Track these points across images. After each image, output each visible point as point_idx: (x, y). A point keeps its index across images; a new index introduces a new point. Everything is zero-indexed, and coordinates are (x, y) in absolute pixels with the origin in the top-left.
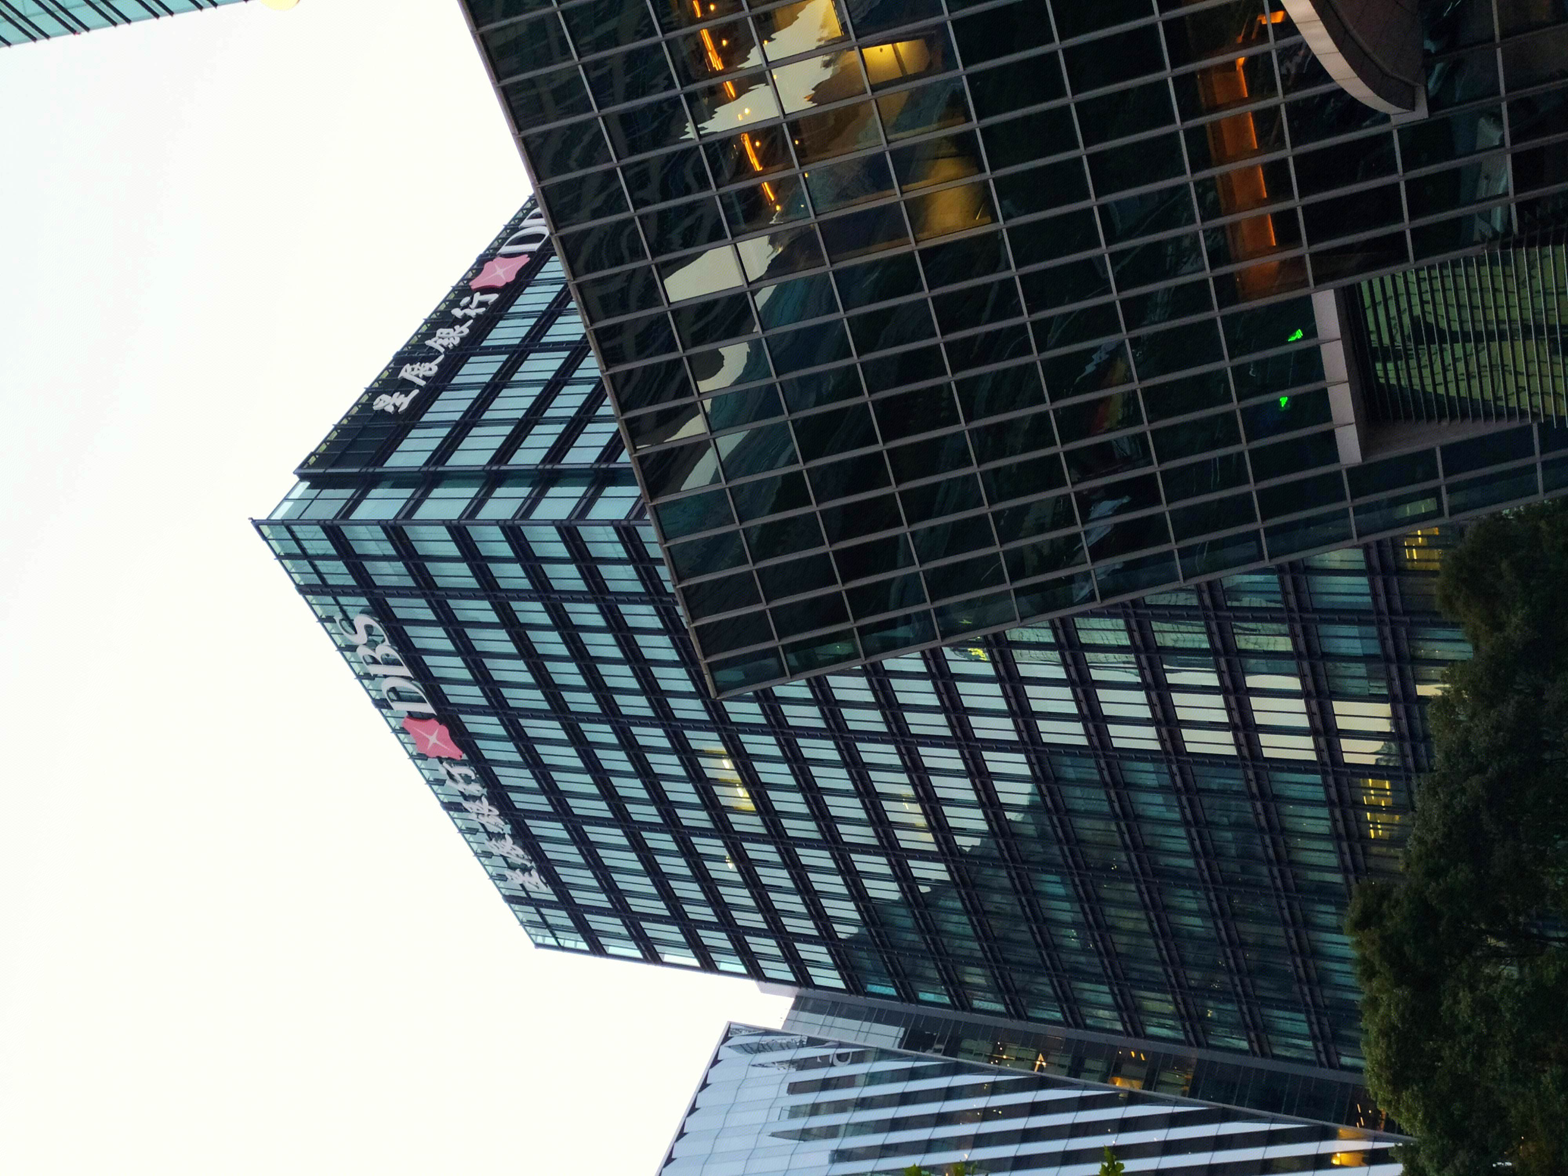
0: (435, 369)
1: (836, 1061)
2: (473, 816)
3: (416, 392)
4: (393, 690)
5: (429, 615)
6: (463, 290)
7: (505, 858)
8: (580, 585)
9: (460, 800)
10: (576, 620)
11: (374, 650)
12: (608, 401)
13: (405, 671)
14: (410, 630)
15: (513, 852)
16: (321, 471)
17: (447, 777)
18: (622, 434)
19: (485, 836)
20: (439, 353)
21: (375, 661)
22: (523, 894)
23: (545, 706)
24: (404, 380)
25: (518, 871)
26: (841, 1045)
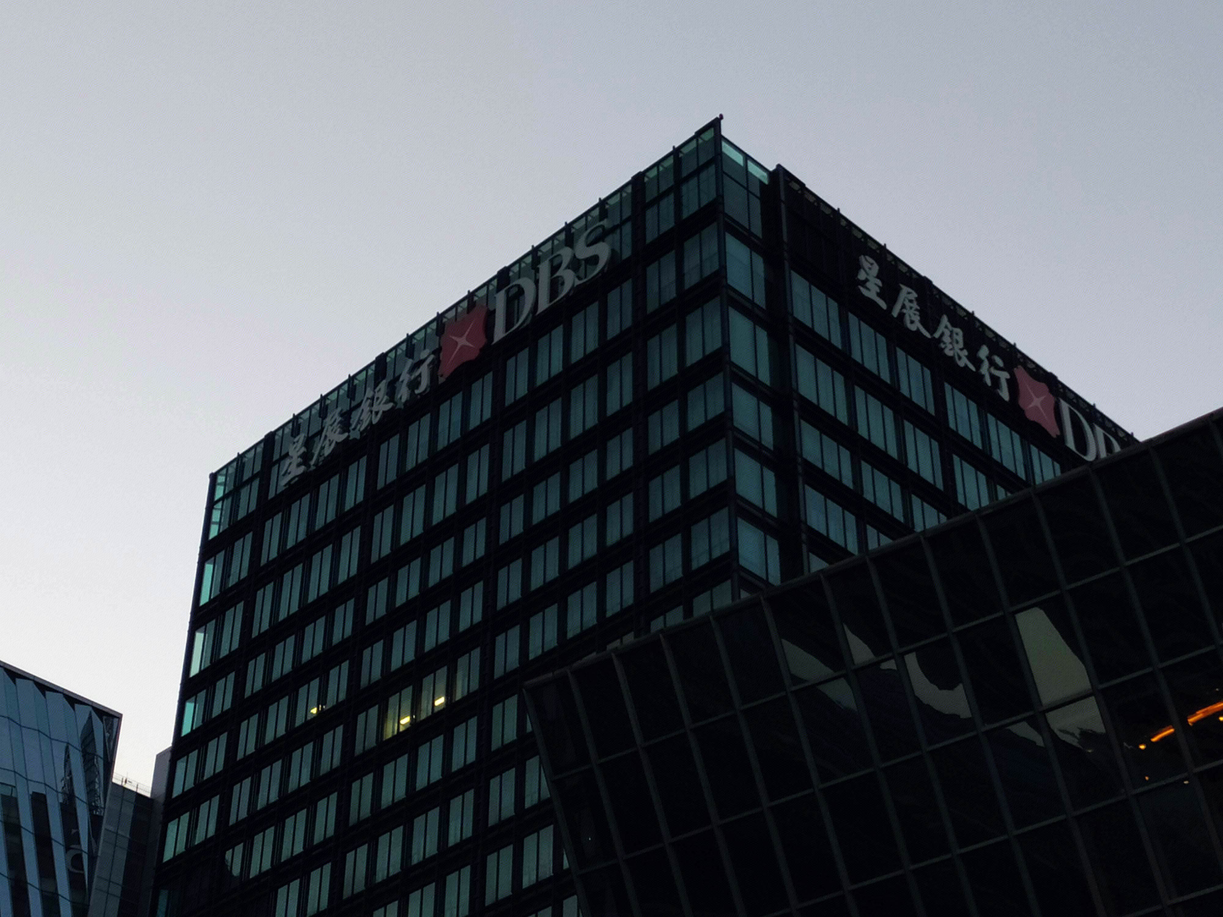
0: (913, 328)
1: (72, 853)
2: (369, 393)
3: (883, 305)
4: (521, 291)
5: (613, 330)
6: (1011, 356)
7: (320, 433)
8: (655, 513)
9: (390, 376)
10: (613, 510)
11: (568, 267)
12: (885, 541)
13: (544, 304)
14: (593, 309)
15: (327, 442)
16: (783, 197)
17: (416, 360)
18: (847, 560)
19: (346, 408)
20: (932, 332)
21: (554, 269)
22: (276, 457)
23: (506, 475)
24: (898, 291)
25: (303, 449)
26: (92, 858)
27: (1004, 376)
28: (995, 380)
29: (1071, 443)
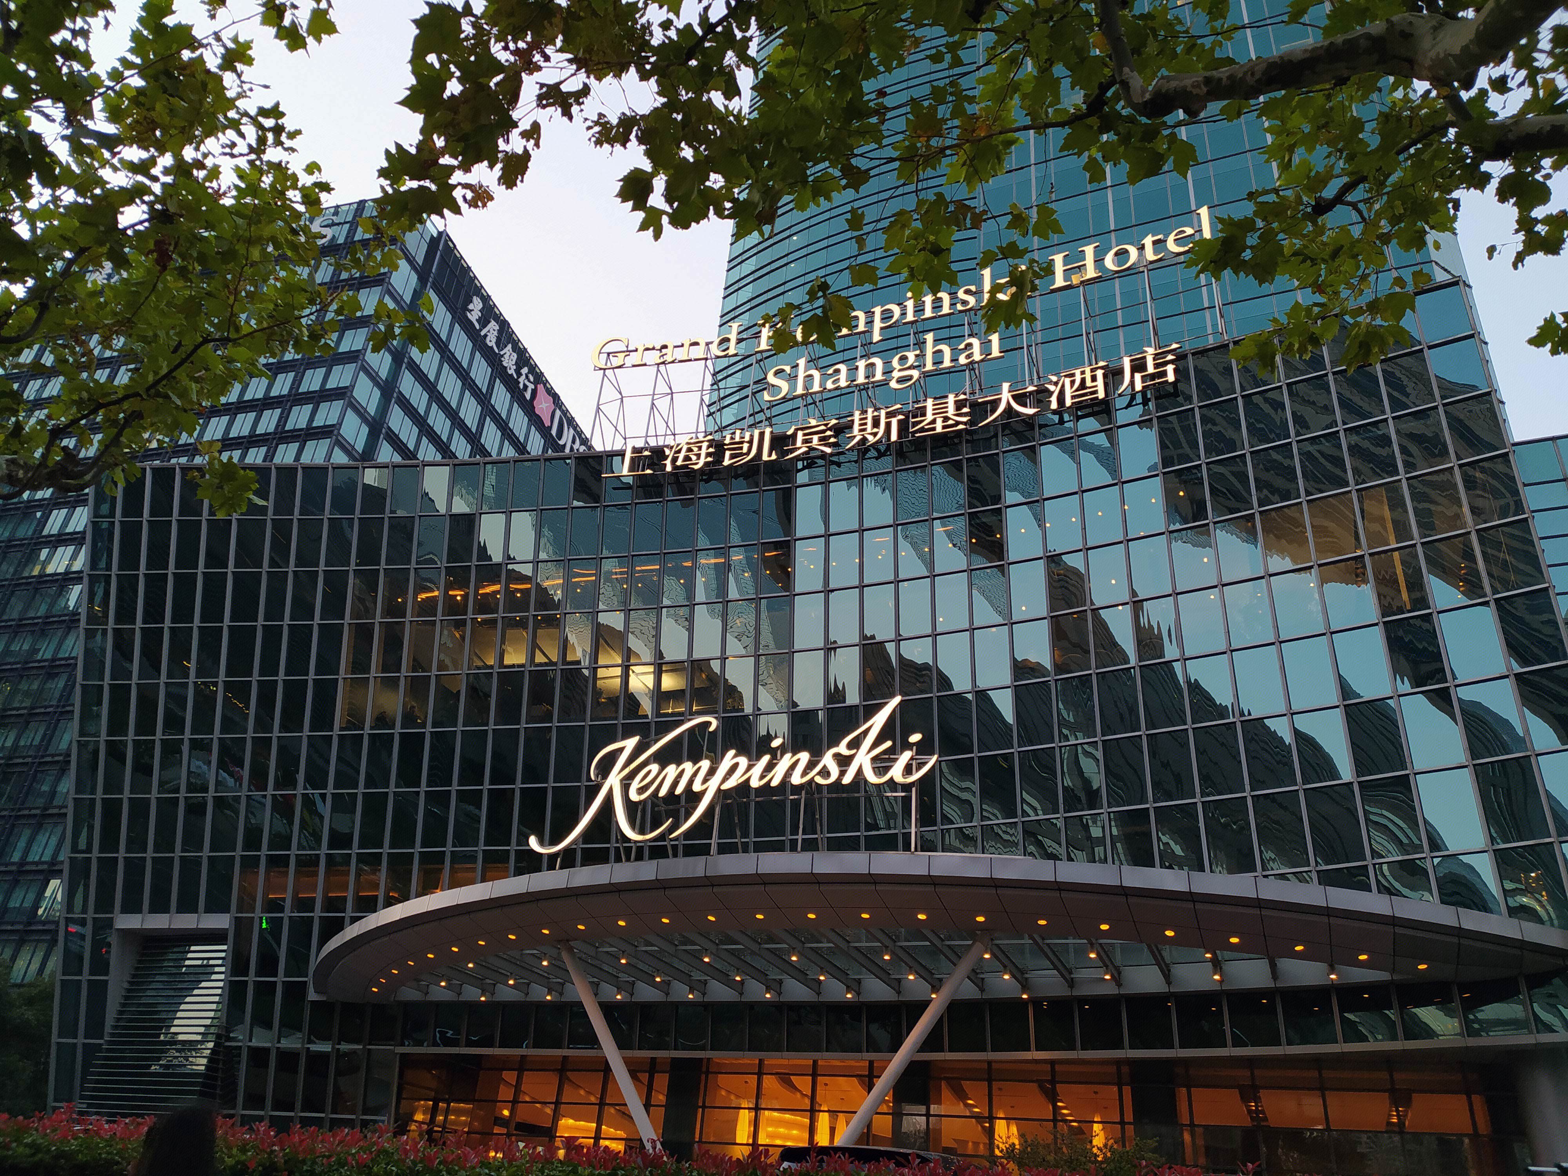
6: (539, 378)
8: (304, 388)
10: (280, 378)
16: (441, 248)
20: (500, 350)
24: (488, 322)
27: (531, 387)
28: (526, 387)
29: (554, 432)
